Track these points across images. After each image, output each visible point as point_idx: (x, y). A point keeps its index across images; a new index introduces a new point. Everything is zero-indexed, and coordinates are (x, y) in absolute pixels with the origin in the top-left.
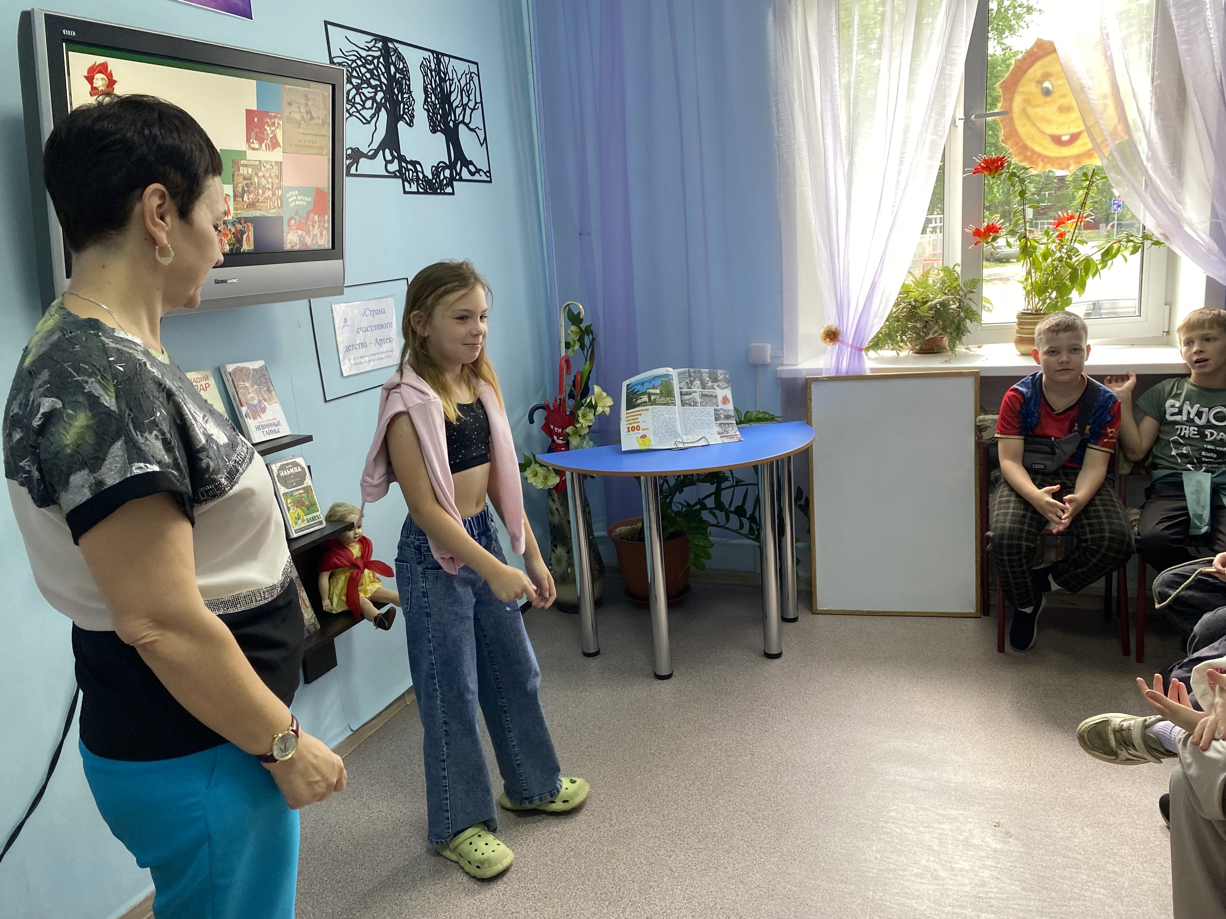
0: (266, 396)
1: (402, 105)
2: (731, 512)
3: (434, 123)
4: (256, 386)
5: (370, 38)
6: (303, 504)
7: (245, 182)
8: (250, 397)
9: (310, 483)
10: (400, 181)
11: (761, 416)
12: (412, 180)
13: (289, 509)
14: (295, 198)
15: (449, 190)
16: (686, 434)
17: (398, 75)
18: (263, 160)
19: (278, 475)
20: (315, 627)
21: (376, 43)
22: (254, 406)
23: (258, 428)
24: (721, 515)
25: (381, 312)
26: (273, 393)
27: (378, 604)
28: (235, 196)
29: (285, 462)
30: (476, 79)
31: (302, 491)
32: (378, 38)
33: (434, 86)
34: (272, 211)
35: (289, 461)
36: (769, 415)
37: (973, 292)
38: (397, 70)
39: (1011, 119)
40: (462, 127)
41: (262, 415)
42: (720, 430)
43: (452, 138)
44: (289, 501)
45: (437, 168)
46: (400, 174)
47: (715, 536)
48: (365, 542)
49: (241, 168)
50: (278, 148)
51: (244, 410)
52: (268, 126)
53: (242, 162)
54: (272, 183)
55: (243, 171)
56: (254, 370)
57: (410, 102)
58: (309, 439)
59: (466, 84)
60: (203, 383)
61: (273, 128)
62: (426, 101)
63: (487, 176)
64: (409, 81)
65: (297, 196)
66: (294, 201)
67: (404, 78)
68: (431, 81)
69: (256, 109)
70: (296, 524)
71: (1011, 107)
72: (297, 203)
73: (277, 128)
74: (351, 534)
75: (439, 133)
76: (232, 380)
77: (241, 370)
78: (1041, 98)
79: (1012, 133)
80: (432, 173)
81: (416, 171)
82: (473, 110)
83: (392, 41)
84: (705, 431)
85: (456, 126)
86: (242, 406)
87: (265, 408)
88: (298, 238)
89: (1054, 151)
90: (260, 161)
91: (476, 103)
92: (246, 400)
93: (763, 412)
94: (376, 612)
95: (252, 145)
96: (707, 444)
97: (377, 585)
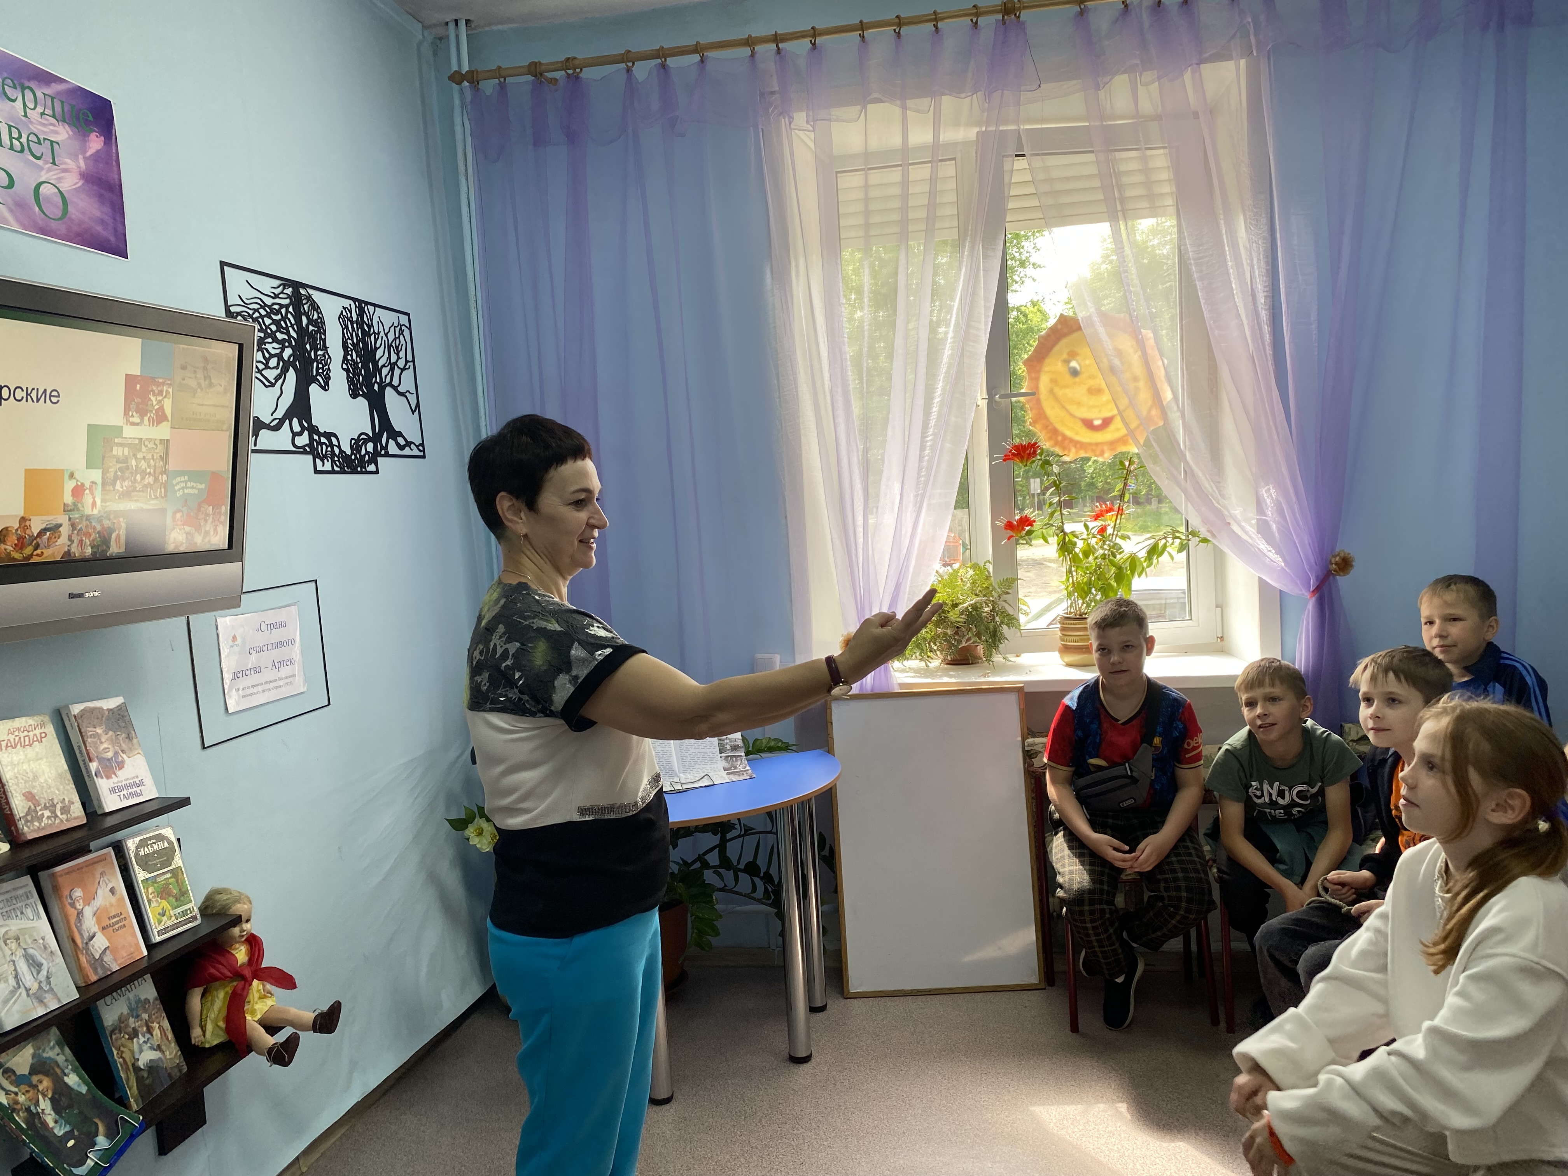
0: (124, 746)
1: (315, 364)
2: (741, 870)
3: (355, 386)
4: (111, 733)
5: (277, 283)
6: (169, 894)
7: (119, 466)
8: (102, 747)
9: (181, 864)
10: (310, 457)
11: (772, 744)
12: (325, 456)
13: (149, 901)
14: (183, 485)
15: (372, 467)
16: (684, 772)
17: (311, 328)
18: (144, 437)
19: (137, 855)
20: (180, 1071)
21: (284, 289)
22: (108, 760)
23: (112, 790)
24: (729, 875)
25: (282, 625)
26: (135, 741)
27: (272, 1029)
28: (103, 484)
29: (146, 836)
30: (406, 332)
31: (168, 875)
32: (287, 283)
33: (355, 341)
34: (152, 502)
35: (152, 834)
36: (783, 743)
37: (1009, 593)
38: (310, 321)
39: (1038, 401)
40: (389, 391)
41: (119, 773)
42: (727, 765)
43: (377, 405)
44: (150, 891)
45: (357, 440)
46: (311, 450)
47: (721, 904)
48: (253, 942)
49: (115, 448)
50: (165, 423)
51: (94, 766)
52: (154, 395)
53: (116, 440)
54: (155, 466)
55: (117, 451)
56: (108, 710)
57: (325, 361)
58: (184, 802)
59: (395, 339)
60: (37, 732)
61: (160, 398)
62: (345, 360)
63: (420, 451)
64: (325, 335)
65: (186, 482)
66: (183, 488)
67: (318, 331)
68: (352, 335)
69: (139, 374)
70: (160, 922)
71: (1037, 388)
72: (186, 491)
73: (165, 397)
74: (236, 931)
75: (360, 398)
76: (78, 726)
77: (92, 710)
78: (1068, 378)
79: (1041, 416)
80: (351, 447)
81: (331, 445)
82: (403, 370)
83: (305, 286)
84: (708, 767)
85: (382, 388)
86: (91, 761)
87: (123, 762)
88: (184, 535)
89: (1086, 437)
90: (141, 439)
91: (407, 362)
92: (97, 752)
93: (775, 740)
94: (270, 1041)
95: (132, 420)
96: (712, 783)
97: (270, 1002)
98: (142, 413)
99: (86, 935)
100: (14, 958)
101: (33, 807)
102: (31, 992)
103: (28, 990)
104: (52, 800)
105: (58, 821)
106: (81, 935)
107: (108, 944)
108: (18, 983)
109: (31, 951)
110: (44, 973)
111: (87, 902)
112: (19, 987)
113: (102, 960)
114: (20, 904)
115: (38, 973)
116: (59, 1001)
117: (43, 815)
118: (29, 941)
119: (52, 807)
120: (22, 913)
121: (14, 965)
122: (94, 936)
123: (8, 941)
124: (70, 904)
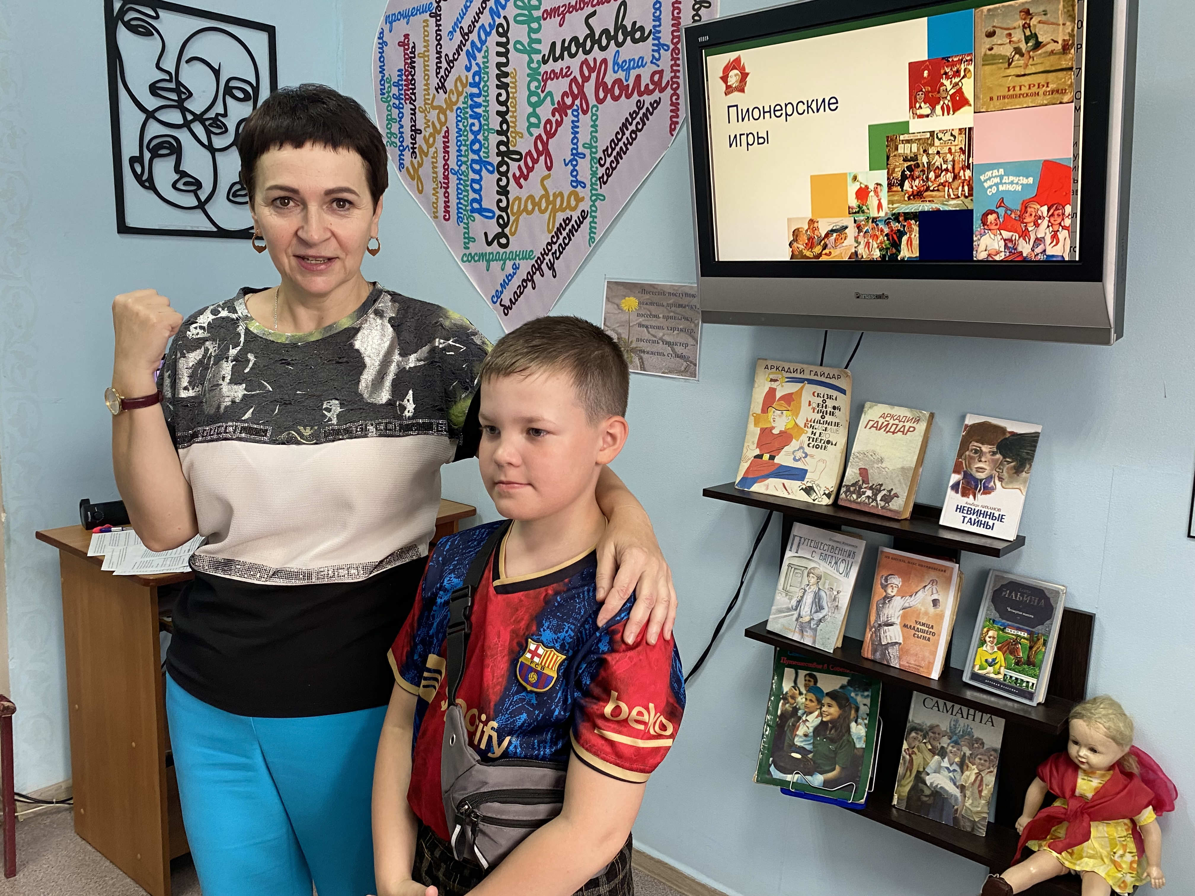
0: (1005, 475)
6: (1013, 652)
7: (906, 164)
14: (997, 180)
18: (936, 129)
23: (961, 509)
34: (952, 202)
35: (1036, 585)
41: (980, 496)
49: (901, 146)
50: (966, 109)
52: (947, 78)
53: (902, 137)
55: (904, 149)
61: (957, 80)
65: (1001, 177)
66: (997, 185)
69: (926, 58)
70: (982, 668)
72: (1001, 188)
73: (964, 77)
87: (993, 488)
88: (1002, 243)
90: (932, 133)
92: (968, 467)
95: (919, 112)
98: (933, 103)
99: (883, 619)
100: (807, 589)
101: (861, 483)
102: (801, 620)
103: (799, 616)
104: (881, 485)
105: (874, 504)
106: (878, 615)
107: (901, 641)
108: (797, 607)
109: (822, 594)
110: (820, 615)
111: (902, 593)
112: (796, 610)
113: (887, 649)
114: (839, 556)
115: (816, 612)
116: (814, 642)
117: (864, 493)
118: (827, 586)
119: (876, 490)
120: (836, 563)
121: (804, 593)
122: (891, 625)
123: (811, 575)
124: (882, 584)
